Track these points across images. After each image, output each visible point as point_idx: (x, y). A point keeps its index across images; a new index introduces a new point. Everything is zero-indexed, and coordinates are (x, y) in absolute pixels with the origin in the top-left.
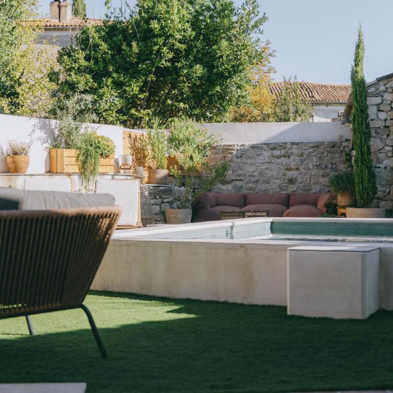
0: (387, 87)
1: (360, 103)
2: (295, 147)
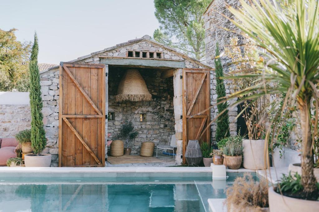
0: (54, 74)
1: (35, 84)
2: (8, 107)
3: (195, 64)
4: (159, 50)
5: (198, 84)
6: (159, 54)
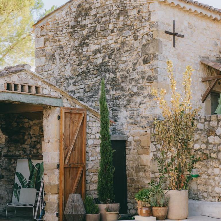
3: (72, 102)
4: (39, 83)
5: (75, 127)
6: (37, 88)
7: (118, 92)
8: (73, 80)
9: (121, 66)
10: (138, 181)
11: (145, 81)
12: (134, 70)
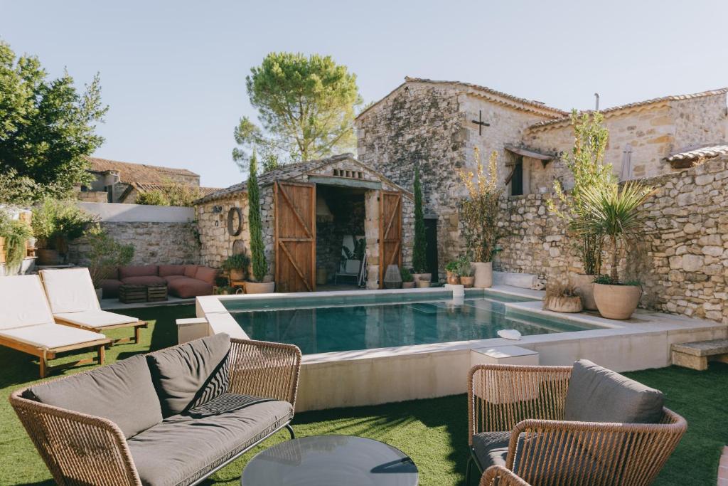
3: (389, 186)
4: (361, 170)
5: (392, 207)
6: (359, 174)
7: (430, 177)
8: (391, 167)
9: (432, 153)
10: (447, 255)
11: (453, 167)
12: (444, 156)
